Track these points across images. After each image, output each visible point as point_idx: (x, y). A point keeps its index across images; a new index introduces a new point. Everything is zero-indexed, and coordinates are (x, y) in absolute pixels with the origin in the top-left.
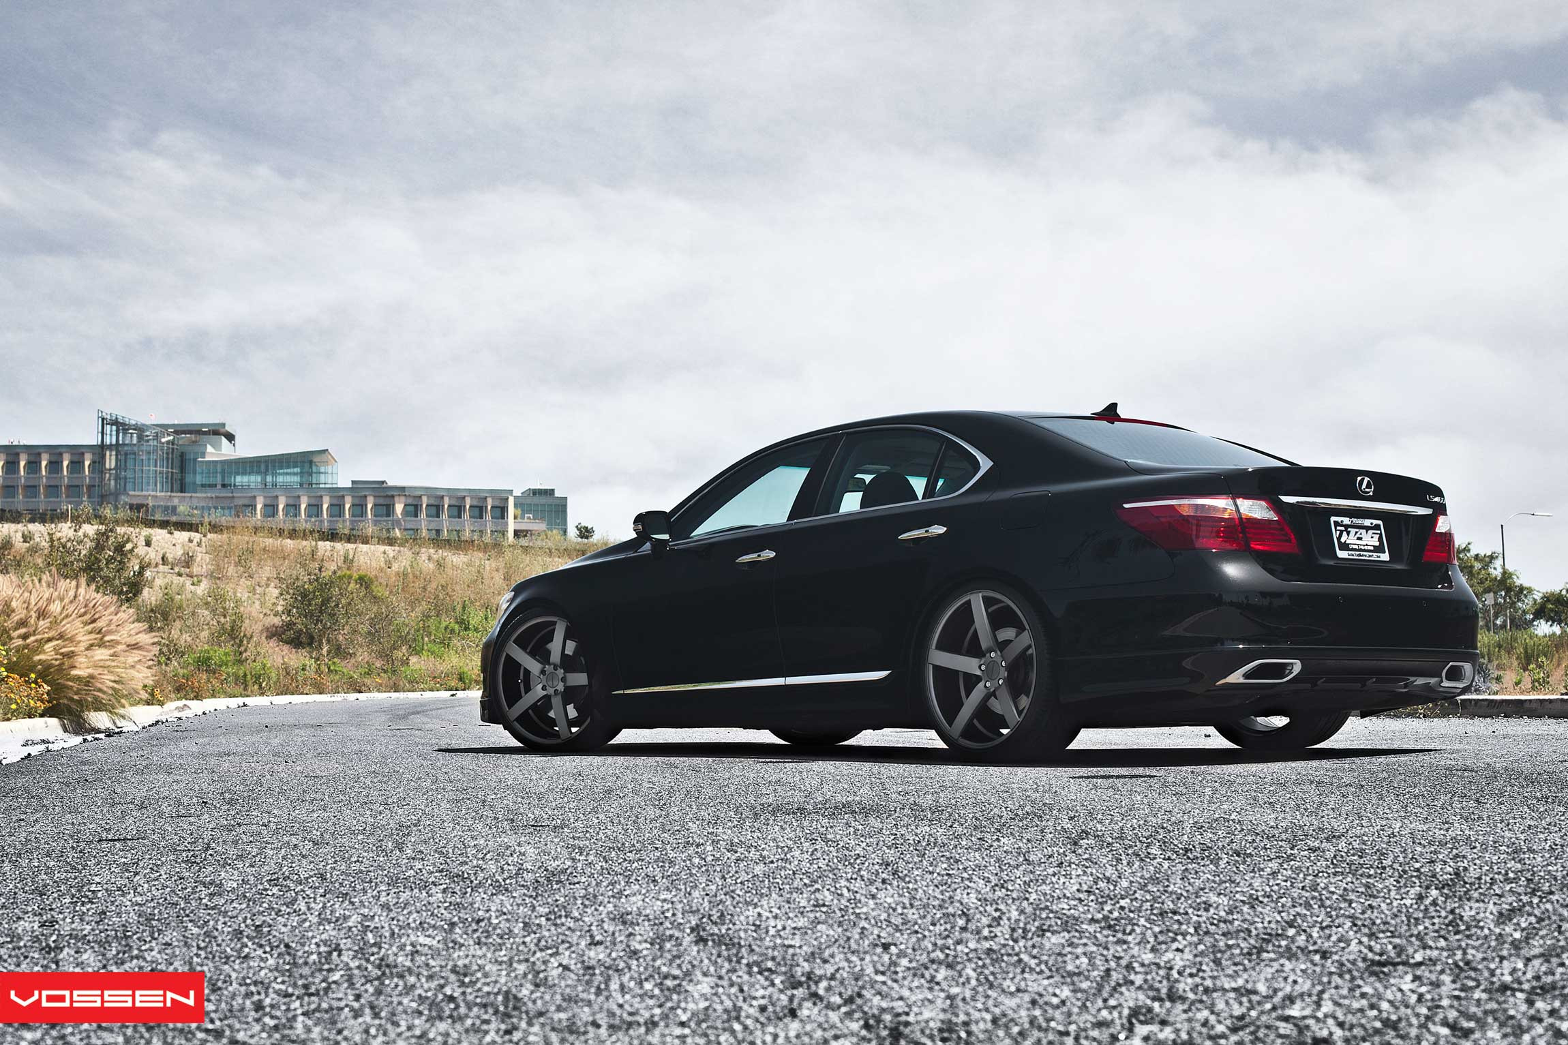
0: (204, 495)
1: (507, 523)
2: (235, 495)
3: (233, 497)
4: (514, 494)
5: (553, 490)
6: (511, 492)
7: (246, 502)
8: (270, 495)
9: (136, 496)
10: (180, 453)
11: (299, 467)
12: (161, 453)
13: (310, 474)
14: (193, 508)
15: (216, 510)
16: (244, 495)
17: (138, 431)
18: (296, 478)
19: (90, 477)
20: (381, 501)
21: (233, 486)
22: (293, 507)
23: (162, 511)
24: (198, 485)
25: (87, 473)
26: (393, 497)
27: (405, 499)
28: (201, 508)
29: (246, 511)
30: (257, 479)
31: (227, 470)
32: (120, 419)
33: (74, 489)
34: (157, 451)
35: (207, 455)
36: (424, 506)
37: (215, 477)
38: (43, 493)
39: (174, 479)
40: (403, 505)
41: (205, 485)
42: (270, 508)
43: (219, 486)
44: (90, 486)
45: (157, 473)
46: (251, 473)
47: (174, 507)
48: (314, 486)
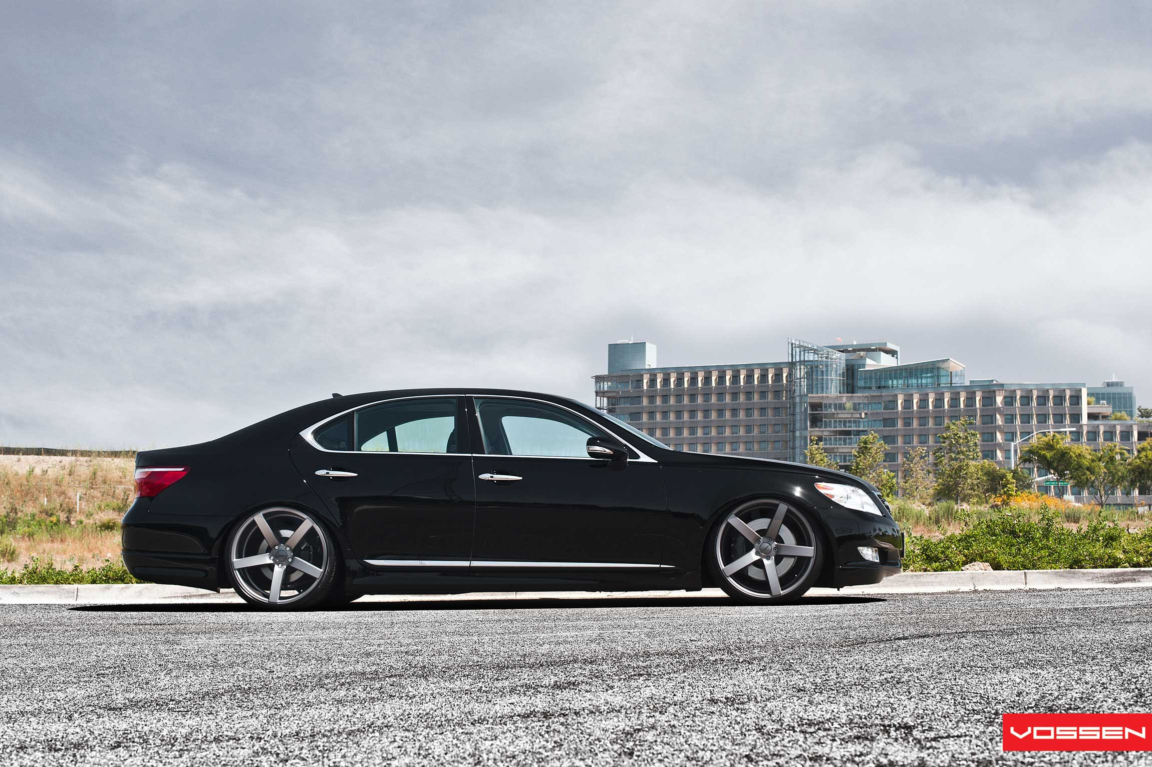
0: (861, 395)
1: (1081, 408)
2: (883, 394)
3: (881, 396)
4: (1087, 386)
5: (1122, 382)
6: (1084, 385)
7: (890, 399)
8: (907, 393)
9: (814, 397)
10: (846, 365)
11: (931, 372)
12: (835, 366)
13: (938, 377)
14: (855, 404)
15: (870, 405)
16: (889, 394)
17: (815, 352)
18: (929, 380)
19: (787, 385)
20: (987, 395)
21: (884, 387)
22: (924, 401)
23: (833, 407)
24: (860, 388)
25: (785, 382)
26: (994, 392)
27: (1003, 393)
28: (859, 404)
29: (891, 405)
30: (901, 382)
31: (880, 376)
32: (802, 344)
33: (777, 393)
34: (831, 365)
35: (866, 366)
36: (1018, 397)
37: (871, 381)
38: (756, 397)
39: (843, 384)
40: (1002, 397)
41: (865, 388)
42: (908, 402)
43: (874, 388)
44: (786, 391)
45: (832, 380)
46: (896, 378)
47: (840, 404)
48: (941, 385)
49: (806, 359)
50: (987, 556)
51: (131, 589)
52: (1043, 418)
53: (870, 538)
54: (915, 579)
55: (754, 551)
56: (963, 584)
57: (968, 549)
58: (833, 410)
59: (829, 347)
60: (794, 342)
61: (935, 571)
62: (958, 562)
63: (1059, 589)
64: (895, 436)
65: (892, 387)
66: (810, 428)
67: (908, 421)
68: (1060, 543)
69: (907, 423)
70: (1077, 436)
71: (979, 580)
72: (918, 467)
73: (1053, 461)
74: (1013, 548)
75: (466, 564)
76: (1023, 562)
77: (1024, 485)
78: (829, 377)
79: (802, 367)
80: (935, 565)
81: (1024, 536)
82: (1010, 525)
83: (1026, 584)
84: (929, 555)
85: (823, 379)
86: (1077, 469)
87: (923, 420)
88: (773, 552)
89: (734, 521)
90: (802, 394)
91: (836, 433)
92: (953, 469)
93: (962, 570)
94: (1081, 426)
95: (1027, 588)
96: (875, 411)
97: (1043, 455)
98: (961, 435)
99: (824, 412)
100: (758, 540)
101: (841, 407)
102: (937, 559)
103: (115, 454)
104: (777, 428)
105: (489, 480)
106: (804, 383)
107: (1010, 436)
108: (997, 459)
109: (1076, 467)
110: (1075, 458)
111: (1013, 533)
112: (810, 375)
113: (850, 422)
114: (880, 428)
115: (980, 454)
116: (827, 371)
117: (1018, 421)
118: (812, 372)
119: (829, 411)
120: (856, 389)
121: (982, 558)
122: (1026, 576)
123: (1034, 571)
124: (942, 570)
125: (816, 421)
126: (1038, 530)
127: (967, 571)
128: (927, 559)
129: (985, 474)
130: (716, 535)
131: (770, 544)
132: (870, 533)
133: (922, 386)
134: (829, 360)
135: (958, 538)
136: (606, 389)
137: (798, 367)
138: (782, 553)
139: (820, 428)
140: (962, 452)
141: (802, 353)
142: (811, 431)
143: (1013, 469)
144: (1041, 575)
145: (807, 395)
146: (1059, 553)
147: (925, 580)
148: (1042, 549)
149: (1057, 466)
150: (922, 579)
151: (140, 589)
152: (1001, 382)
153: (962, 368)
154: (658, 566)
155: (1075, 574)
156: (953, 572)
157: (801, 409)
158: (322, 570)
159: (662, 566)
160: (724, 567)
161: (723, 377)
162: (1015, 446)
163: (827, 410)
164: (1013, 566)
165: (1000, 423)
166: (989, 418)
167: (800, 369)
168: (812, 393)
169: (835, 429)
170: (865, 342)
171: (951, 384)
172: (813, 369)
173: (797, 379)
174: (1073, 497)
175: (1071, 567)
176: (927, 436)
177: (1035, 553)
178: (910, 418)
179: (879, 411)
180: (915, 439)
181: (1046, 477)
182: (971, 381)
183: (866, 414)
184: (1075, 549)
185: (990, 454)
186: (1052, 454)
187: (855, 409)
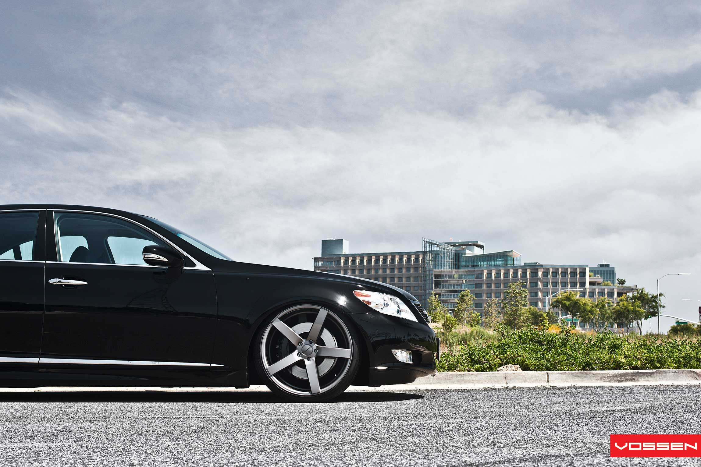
0: (463, 270)
1: (586, 279)
2: (476, 270)
3: (474, 271)
4: (589, 266)
5: (609, 265)
6: (587, 266)
7: (480, 272)
8: (489, 269)
9: (437, 271)
10: (455, 253)
11: (503, 258)
12: (448, 254)
13: (506, 260)
14: (459, 275)
15: (468, 276)
16: (479, 270)
17: (438, 246)
18: (501, 262)
19: (421, 264)
20: (533, 271)
21: (476, 266)
22: (498, 274)
23: (447, 277)
24: (462, 266)
25: (420, 262)
26: (537, 269)
27: (542, 270)
28: (462, 275)
29: (480, 276)
30: (485, 263)
31: (474, 260)
32: (430, 241)
33: (416, 269)
34: (447, 253)
35: (466, 254)
36: (551, 272)
37: (469, 263)
38: (404, 271)
39: (453, 264)
40: (542, 272)
41: (465, 266)
42: (489, 274)
43: (470, 267)
44: (421, 268)
45: (447, 262)
46: (483, 261)
47: (451, 275)
48: (508, 265)
49: (433, 250)
50: (518, 360)
52: (564, 285)
53: (404, 342)
54: (459, 378)
55: (296, 352)
56: (498, 382)
57: (504, 354)
58: (447, 279)
59: (446, 243)
60: (426, 240)
61: (477, 371)
62: (495, 364)
63: (575, 387)
64: (482, 293)
65: (481, 266)
66: (435, 288)
67: (489, 285)
68: (575, 350)
69: (489, 286)
70: (583, 294)
71: (510, 379)
72: (493, 310)
73: (570, 307)
74: (538, 353)
75: (35, 360)
76: (546, 364)
77: (553, 320)
78: (445, 260)
79: (430, 254)
80: (476, 366)
81: (547, 345)
82: (537, 336)
83: (548, 382)
84: (473, 359)
85: (442, 261)
86: (583, 312)
87: (498, 284)
88: (314, 354)
89: (279, 324)
90: (430, 269)
91: (448, 291)
92: (512, 311)
93: (498, 371)
94: (586, 289)
95: (548, 386)
96: (471, 279)
97: (565, 303)
98: (518, 291)
99: (442, 280)
100: (300, 342)
101: (452, 277)
102: (479, 362)
104: (416, 288)
106: (431, 263)
107: (546, 294)
108: (539, 307)
109: (583, 310)
110: (583, 306)
111: (540, 342)
112: (434, 259)
113: (457, 285)
114: (473, 289)
115: (528, 302)
116: (444, 256)
117: (550, 286)
118: (436, 257)
119: (445, 279)
120: (460, 267)
121: (514, 361)
122: (548, 376)
123: (554, 372)
124: (482, 371)
125: (438, 284)
126: (558, 340)
127: (502, 372)
128: (471, 362)
129: (531, 314)
130: (262, 337)
131: (311, 346)
132: (404, 337)
133: (497, 265)
134: (445, 250)
135: (496, 346)
136: (320, 265)
137: (428, 254)
138: (322, 354)
139: (441, 288)
140: (518, 301)
141: (430, 246)
142: (435, 290)
143: (547, 311)
144: (560, 375)
145: (433, 270)
146: (575, 358)
147: (468, 378)
148: (561, 354)
149: (572, 310)
150: (465, 378)
152: (541, 263)
153: (520, 256)
154: (209, 365)
155: (586, 374)
156: (491, 372)
157: (429, 278)
159: (212, 365)
160: (268, 367)
161: (386, 259)
162: (549, 299)
163: (444, 279)
164: (538, 368)
165: (541, 287)
166: (534, 284)
167: (429, 255)
168: (436, 269)
169: (449, 289)
170: (466, 241)
171: (513, 264)
172: (436, 255)
173: (427, 261)
174: (581, 329)
175: (584, 369)
176: (499, 293)
177: (556, 358)
178: (490, 283)
179: (473, 279)
180: (493, 295)
181: (566, 316)
182: (525, 263)
183: (466, 281)
184: (587, 354)
185: (535, 304)
186: (569, 303)
187: (459, 278)
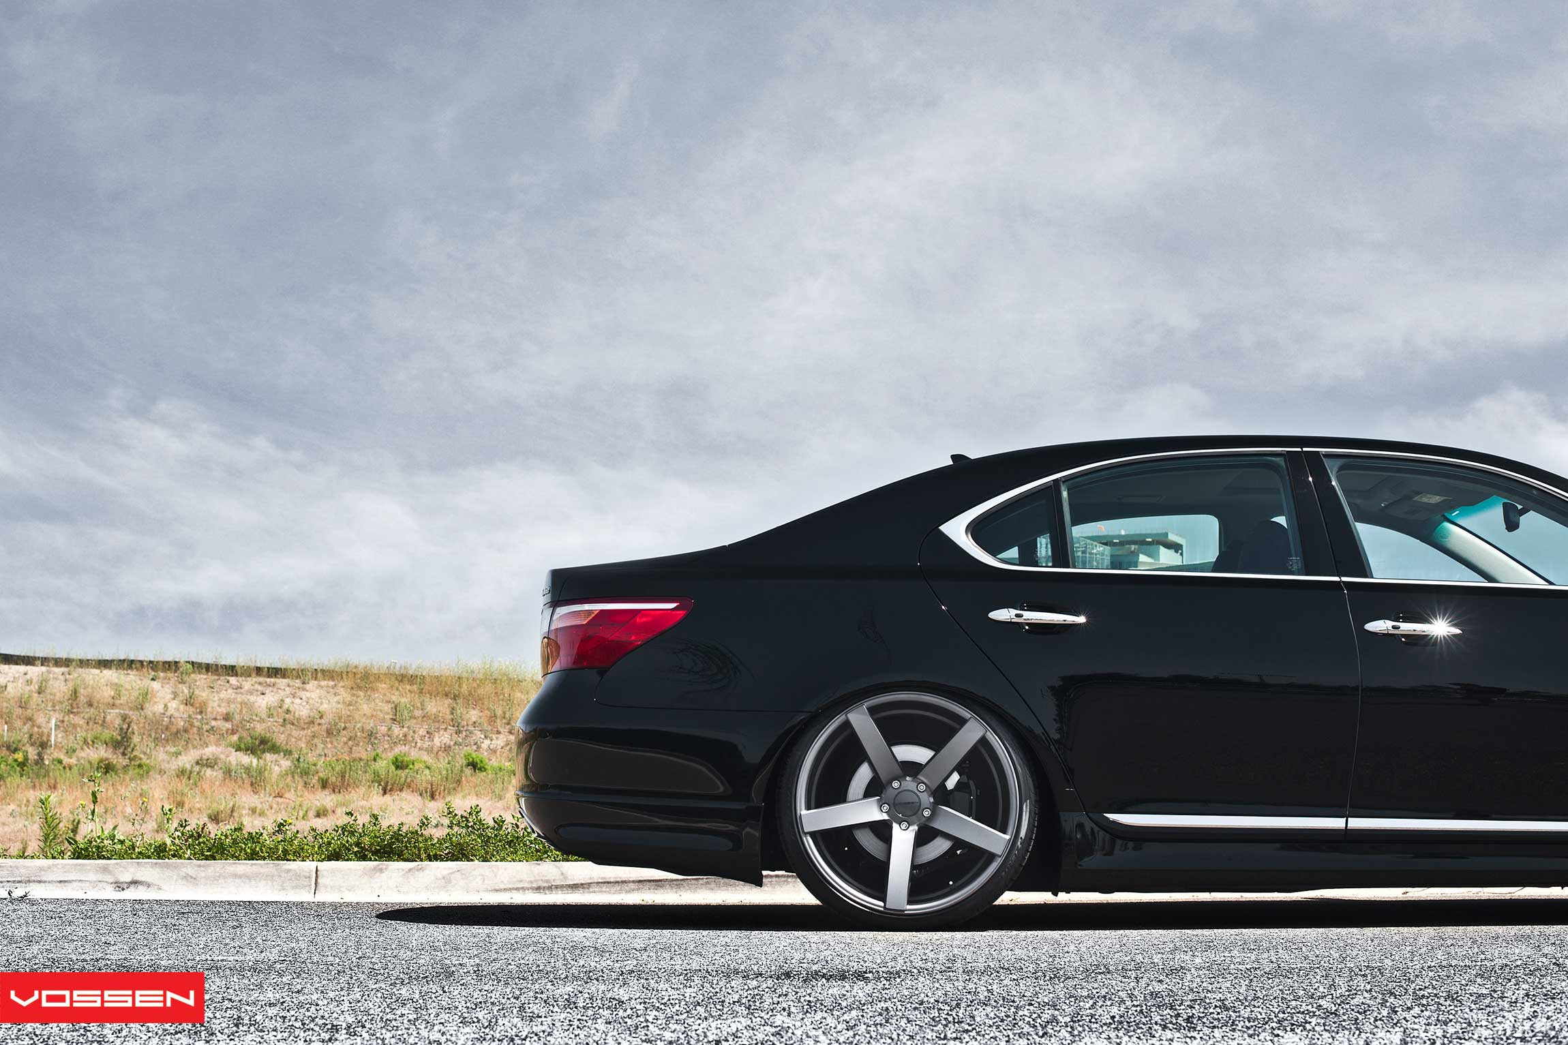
35: (1138, 568)
51: (427, 872)
75: (1337, 823)
103: (104, 664)
105: (1388, 634)
151: (446, 872)
158: (1007, 837)
